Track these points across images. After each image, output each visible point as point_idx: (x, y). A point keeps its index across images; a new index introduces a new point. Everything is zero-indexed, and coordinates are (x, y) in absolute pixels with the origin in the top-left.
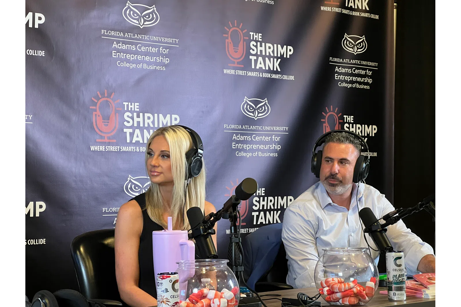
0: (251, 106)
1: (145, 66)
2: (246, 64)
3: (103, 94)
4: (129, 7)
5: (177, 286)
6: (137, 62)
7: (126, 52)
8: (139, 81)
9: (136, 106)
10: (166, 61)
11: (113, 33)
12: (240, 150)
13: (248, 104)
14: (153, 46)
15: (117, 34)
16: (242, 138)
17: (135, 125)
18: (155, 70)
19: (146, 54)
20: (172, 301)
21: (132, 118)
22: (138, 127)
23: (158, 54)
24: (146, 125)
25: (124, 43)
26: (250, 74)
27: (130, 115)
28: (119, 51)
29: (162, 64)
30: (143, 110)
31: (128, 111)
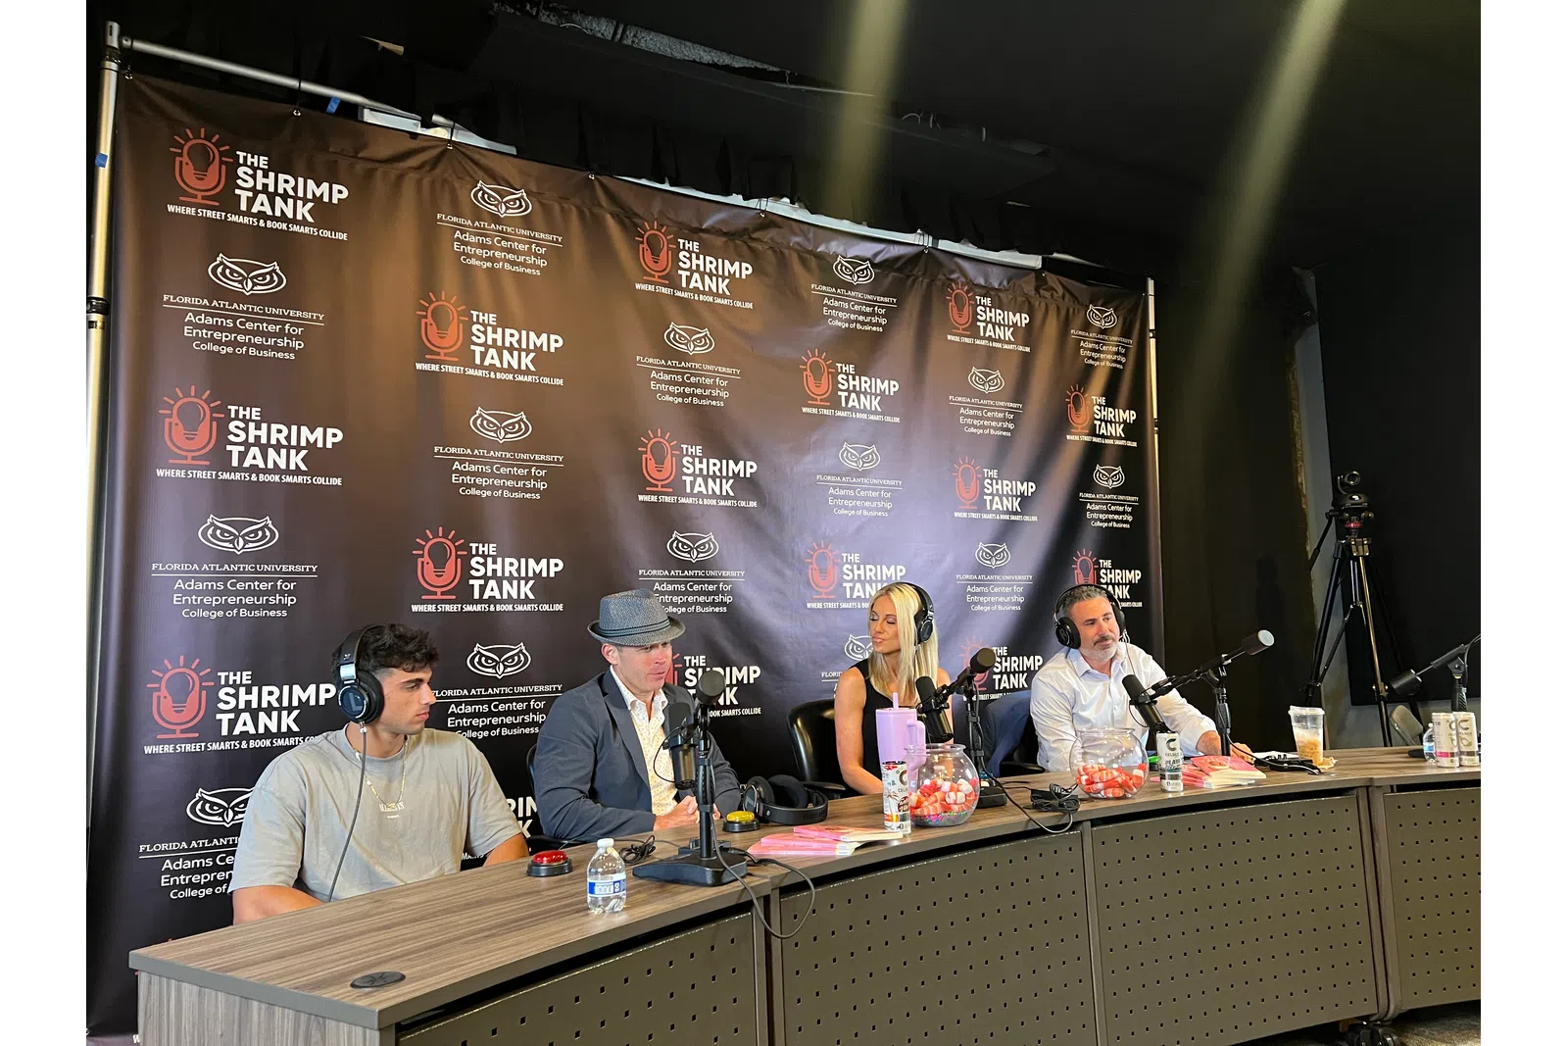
0: (986, 553)
1: (865, 513)
2: (981, 506)
3: (819, 545)
4: (846, 449)
5: (905, 778)
6: (856, 508)
7: (844, 497)
8: (859, 530)
9: (856, 557)
10: (888, 506)
11: (829, 478)
12: (976, 604)
13: (984, 551)
14: (873, 490)
15: (833, 478)
16: (978, 590)
17: (856, 578)
18: (877, 516)
19: (867, 499)
20: (901, 796)
21: (852, 571)
22: (859, 580)
23: (880, 499)
24: (868, 578)
25: (841, 488)
26: (985, 516)
27: (850, 567)
28: (835, 497)
29: (884, 509)
30: (864, 562)
31: (847, 563)
